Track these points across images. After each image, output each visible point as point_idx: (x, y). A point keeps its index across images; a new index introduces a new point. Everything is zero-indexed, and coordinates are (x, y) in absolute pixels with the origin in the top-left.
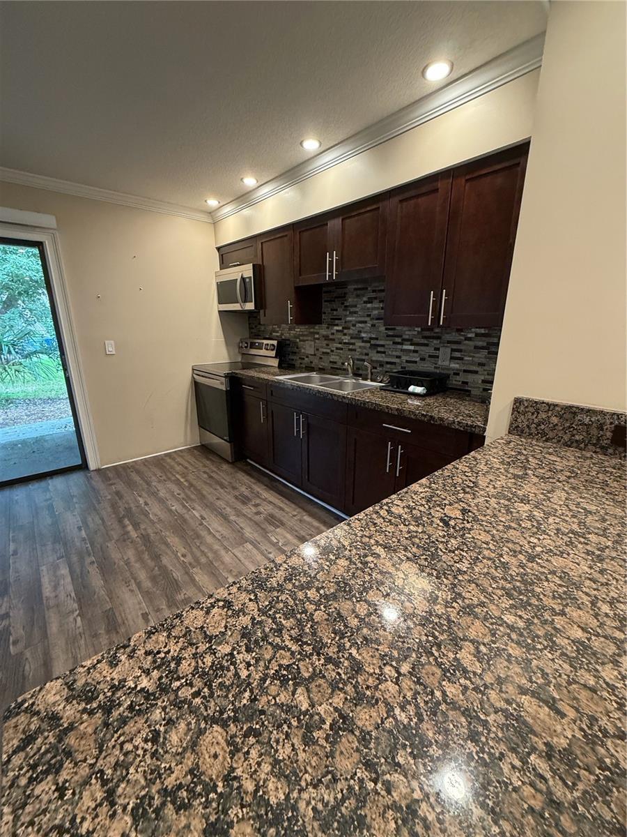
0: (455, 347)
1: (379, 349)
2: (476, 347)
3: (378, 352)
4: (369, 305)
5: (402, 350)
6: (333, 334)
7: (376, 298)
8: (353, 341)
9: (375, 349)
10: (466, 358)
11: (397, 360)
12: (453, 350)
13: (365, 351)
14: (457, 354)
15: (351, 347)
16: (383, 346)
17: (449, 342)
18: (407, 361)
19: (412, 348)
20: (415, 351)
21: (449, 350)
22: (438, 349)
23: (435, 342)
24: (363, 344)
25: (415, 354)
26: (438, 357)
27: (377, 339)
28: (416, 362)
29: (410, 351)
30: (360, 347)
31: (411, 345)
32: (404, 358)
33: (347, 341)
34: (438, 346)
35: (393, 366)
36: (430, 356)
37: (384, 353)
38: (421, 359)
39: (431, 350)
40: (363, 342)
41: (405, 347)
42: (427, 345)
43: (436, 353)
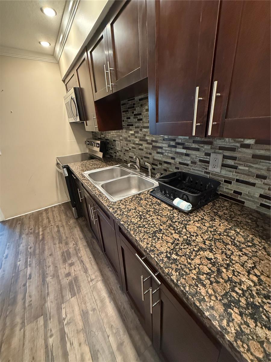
0: (227, 153)
1: (159, 150)
2: (254, 156)
3: (158, 153)
5: (176, 153)
6: (129, 137)
9: (155, 150)
10: (240, 167)
11: (172, 161)
13: (149, 151)
14: (231, 162)
16: (161, 148)
17: (221, 148)
18: (180, 163)
19: (184, 151)
20: (187, 155)
21: (220, 157)
22: (209, 155)
23: (206, 147)
24: (147, 146)
25: (187, 158)
26: (208, 162)
27: (157, 142)
28: (187, 165)
29: (182, 154)
30: (146, 148)
31: (184, 148)
32: (178, 160)
34: (209, 152)
35: (169, 166)
36: (201, 161)
37: (162, 153)
38: (192, 162)
39: (200, 155)
40: (148, 143)
41: (178, 150)
42: (198, 150)
43: (207, 158)
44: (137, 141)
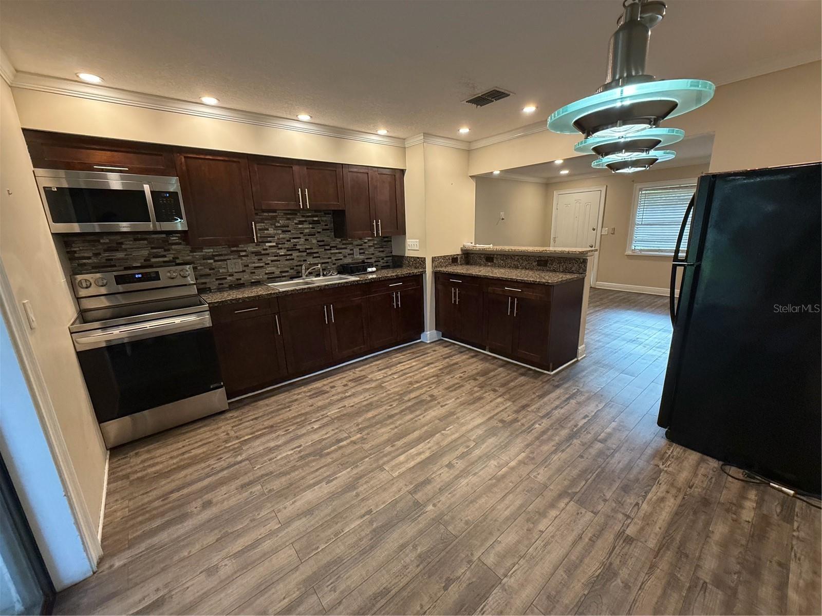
0: (360, 247)
1: (315, 255)
3: (314, 258)
4: (300, 226)
5: (331, 253)
6: (264, 250)
7: (305, 221)
8: (289, 253)
9: (311, 255)
11: (329, 260)
12: (360, 249)
13: (302, 259)
14: (362, 251)
15: (288, 257)
16: (318, 253)
17: (357, 245)
18: (336, 260)
19: (337, 251)
20: (339, 253)
21: (358, 250)
22: (353, 250)
23: (350, 246)
24: (300, 254)
25: (340, 255)
26: (353, 254)
27: (312, 249)
28: (341, 259)
29: (336, 253)
30: (298, 256)
31: (337, 249)
32: (333, 258)
33: (283, 254)
34: (352, 248)
35: (326, 265)
36: (349, 254)
37: (319, 257)
38: (344, 257)
39: (348, 251)
40: (300, 252)
41: (332, 251)
42: (346, 248)
43: (352, 252)
44: (282, 252)
